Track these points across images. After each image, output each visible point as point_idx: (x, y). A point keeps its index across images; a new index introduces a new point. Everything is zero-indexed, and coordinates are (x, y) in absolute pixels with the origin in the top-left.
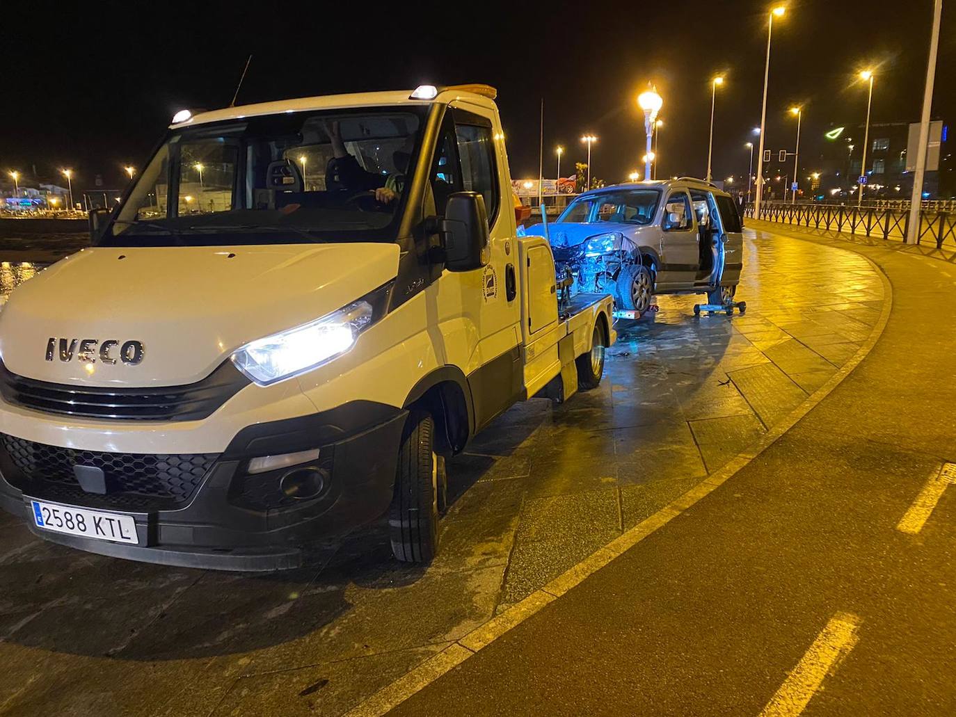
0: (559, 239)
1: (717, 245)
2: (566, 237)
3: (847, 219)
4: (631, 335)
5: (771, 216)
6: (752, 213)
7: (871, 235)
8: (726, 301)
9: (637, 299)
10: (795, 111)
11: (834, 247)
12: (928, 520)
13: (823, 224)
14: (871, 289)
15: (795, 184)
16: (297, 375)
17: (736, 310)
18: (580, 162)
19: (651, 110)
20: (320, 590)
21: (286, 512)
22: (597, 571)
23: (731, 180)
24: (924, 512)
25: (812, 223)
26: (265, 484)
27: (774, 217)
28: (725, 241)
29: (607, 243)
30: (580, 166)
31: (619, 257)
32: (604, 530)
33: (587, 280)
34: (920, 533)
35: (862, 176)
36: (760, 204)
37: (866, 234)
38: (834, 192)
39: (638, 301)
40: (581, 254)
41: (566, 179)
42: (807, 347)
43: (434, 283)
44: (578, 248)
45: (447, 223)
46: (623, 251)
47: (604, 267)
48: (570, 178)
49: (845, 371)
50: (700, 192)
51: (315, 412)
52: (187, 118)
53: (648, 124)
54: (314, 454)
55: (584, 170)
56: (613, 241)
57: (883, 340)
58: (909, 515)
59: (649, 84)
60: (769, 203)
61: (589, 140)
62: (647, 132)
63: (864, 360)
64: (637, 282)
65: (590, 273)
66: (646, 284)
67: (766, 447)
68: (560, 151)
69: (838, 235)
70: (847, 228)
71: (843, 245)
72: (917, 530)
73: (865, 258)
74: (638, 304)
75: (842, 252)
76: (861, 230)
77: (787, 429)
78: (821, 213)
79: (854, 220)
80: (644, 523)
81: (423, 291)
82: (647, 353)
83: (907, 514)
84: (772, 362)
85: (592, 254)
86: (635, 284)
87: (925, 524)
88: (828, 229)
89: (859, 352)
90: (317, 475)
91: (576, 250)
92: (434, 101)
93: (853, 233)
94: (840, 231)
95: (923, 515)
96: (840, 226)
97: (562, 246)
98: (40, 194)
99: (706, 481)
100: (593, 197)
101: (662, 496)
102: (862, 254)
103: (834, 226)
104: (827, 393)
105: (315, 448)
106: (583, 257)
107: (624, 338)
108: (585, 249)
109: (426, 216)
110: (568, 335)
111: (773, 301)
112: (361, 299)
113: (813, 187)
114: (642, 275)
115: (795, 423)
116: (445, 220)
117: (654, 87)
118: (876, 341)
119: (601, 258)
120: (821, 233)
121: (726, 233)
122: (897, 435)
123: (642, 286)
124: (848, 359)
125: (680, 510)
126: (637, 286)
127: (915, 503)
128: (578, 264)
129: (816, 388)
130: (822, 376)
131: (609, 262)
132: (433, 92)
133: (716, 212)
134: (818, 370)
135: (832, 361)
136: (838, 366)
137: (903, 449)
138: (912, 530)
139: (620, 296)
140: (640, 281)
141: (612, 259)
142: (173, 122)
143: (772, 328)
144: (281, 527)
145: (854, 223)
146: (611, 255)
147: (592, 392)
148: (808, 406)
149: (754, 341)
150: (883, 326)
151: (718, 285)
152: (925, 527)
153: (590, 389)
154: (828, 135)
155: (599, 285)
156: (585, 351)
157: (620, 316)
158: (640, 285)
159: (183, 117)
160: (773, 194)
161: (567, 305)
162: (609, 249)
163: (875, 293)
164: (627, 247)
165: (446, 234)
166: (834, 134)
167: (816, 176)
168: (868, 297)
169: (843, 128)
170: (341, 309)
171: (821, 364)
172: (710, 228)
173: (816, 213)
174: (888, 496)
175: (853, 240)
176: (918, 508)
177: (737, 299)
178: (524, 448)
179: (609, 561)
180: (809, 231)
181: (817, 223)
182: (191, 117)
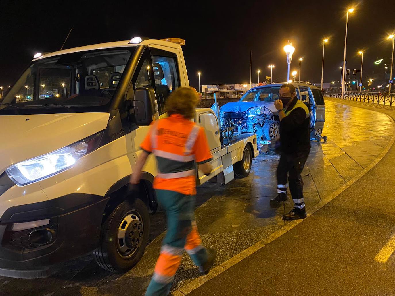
0: (237, 109)
1: (313, 111)
2: (240, 108)
3: (382, 98)
4: (271, 151)
5: (348, 98)
6: (340, 97)
7: (392, 105)
8: (318, 136)
9: (273, 135)
10: (361, 53)
11: (374, 111)
12: (392, 255)
13: (371, 101)
14: (388, 130)
15: (361, 84)
16: (39, 181)
17: (322, 140)
18: (267, 76)
19: (289, 53)
20: (71, 285)
21: (33, 251)
22: (211, 280)
23: (333, 82)
24: (391, 250)
25: (366, 100)
26: (22, 237)
27: (349, 98)
28: (316, 109)
29: (258, 111)
30: (268, 77)
31: (263, 117)
32: (223, 255)
33: (249, 127)
34: (386, 262)
35: (391, 80)
36: (344, 93)
37: (390, 105)
38: (379, 87)
39: (273, 136)
40: (246, 115)
41: (262, 83)
42: (351, 158)
43: (132, 132)
44: (245, 113)
45: (135, 102)
46: (265, 114)
47: (256, 121)
48: (264, 83)
49: (366, 170)
50: (305, 87)
51: (47, 200)
52: (39, 56)
53: (288, 59)
54: (47, 222)
55: (269, 79)
56: (260, 110)
57: (388, 155)
58: (382, 251)
59: (289, 41)
60: (350, 92)
61: (271, 67)
62: (288, 62)
63: (376, 165)
64: (272, 128)
65: (250, 124)
66: (277, 129)
67: (317, 209)
68: (259, 72)
69: (377, 105)
70: (381, 102)
71: (379, 110)
72: (384, 261)
73: (388, 116)
74: (273, 137)
75: (378, 113)
76: (388, 103)
77: (330, 200)
78: (370, 96)
79: (385, 99)
80: (244, 251)
81: (124, 136)
82: (276, 160)
83: (381, 250)
84: (333, 165)
85: (251, 116)
86: (271, 129)
87: (390, 257)
88: (373, 103)
89: (375, 161)
90: (49, 233)
91: (244, 114)
92: (139, 44)
93: (384, 104)
94: (378, 104)
95: (390, 252)
96: (378, 101)
97: (238, 112)
98: (53, 93)
99: (282, 228)
100: (255, 90)
101: (258, 236)
102: (387, 114)
103: (376, 102)
104: (355, 181)
105: (48, 218)
106: (247, 117)
107: (268, 153)
108: (248, 113)
109: (127, 99)
110: (227, 153)
111: (341, 135)
112: (81, 141)
113: (369, 85)
114: (274, 125)
115: (335, 196)
116: (134, 100)
117: (291, 43)
118: (385, 155)
119: (255, 117)
120: (370, 105)
121: (317, 105)
122: (385, 205)
123: (275, 130)
124: (369, 164)
125: (265, 244)
126: (272, 130)
127: (387, 244)
128: (245, 120)
129: (350, 178)
130: (355, 172)
131: (259, 119)
132: (140, 40)
133: (312, 96)
134: (353, 169)
135: (361, 165)
136: (363, 167)
137: (387, 212)
138: (382, 260)
139: (264, 134)
140: (274, 127)
141: (260, 117)
142: (34, 58)
143: (337, 149)
144: (30, 259)
145: (384, 100)
146: (259, 116)
147: (244, 179)
148: (344, 188)
149: (327, 155)
150: (390, 147)
151: (313, 129)
152: (390, 259)
153: (243, 177)
154: (376, 63)
155: (255, 129)
156: (239, 160)
157: (264, 143)
158: (273, 129)
159: (38, 56)
160: (351, 88)
161: (232, 139)
162: (259, 113)
163: (389, 132)
164: (267, 112)
165: (135, 107)
166: (378, 62)
167: (371, 80)
168: (385, 134)
169: (382, 60)
170: (68, 146)
171: (356, 166)
172: (309, 103)
173: (368, 96)
174: (373, 239)
175: (384, 107)
176: (388, 247)
177: (322, 135)
178: (201, 208)
179: (219, 273)
180: (364, 104)
181: (368, 100)
182: (41, 56)
